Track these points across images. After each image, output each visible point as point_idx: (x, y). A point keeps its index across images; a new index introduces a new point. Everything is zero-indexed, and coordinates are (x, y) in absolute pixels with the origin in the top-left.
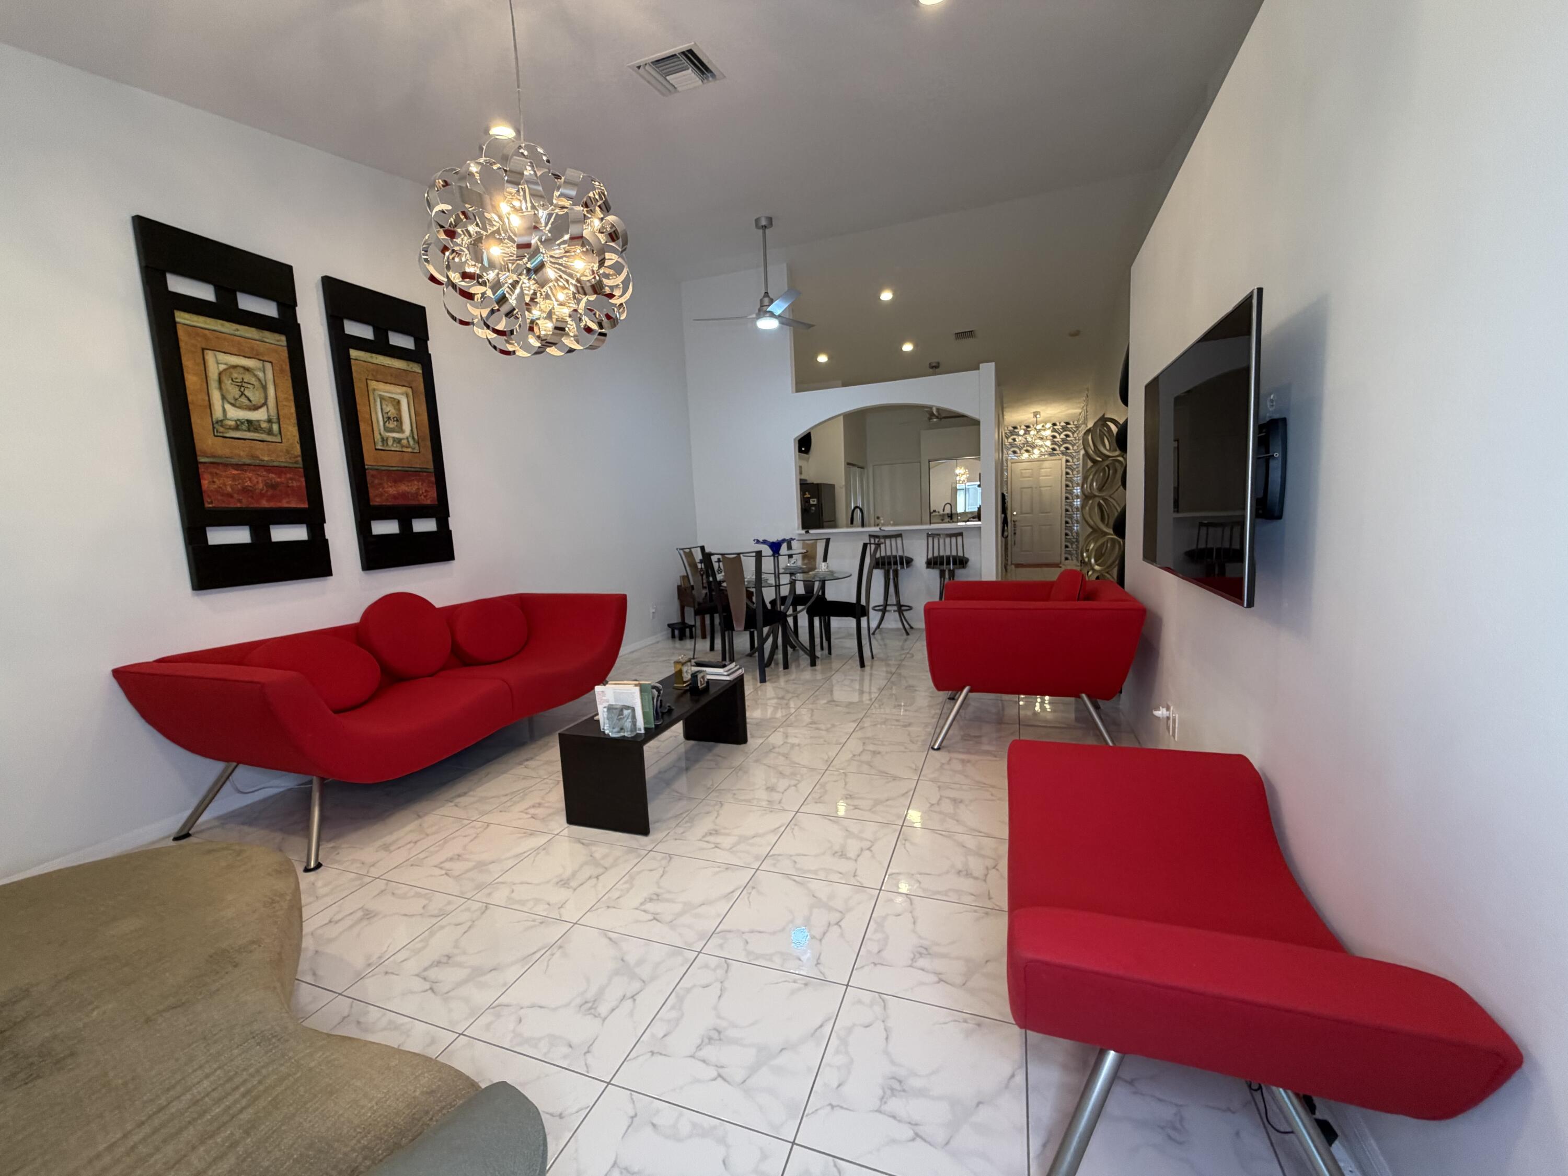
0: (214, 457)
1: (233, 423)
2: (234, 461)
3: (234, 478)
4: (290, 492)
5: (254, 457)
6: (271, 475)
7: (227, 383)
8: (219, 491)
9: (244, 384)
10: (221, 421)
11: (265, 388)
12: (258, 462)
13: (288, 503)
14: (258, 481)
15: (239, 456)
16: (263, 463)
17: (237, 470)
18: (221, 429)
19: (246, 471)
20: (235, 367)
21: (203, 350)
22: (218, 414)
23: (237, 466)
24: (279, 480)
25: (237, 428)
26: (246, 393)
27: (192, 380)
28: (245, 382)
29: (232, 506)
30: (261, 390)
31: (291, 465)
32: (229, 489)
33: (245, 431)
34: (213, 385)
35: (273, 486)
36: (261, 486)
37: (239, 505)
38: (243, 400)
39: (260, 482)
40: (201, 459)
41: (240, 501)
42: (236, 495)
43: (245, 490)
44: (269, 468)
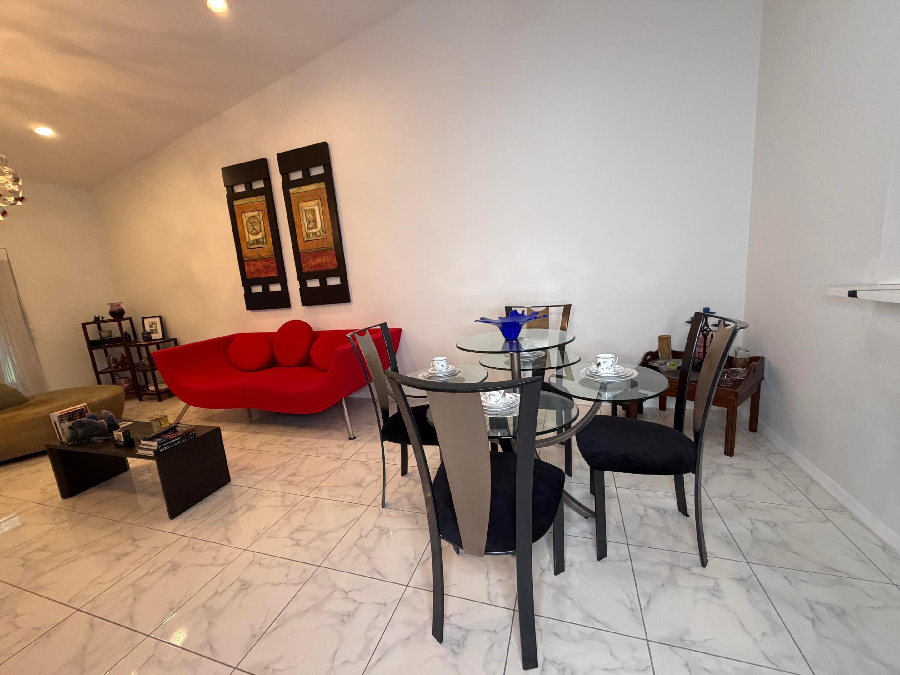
0: (248, 257)
1: (251, 242)
2: (253, 258)
3: (254, 265)
4: (271, 269)
5: (259, 255)
6: (265, 262)
7: (249, 225)
8: (250, 271)
9: (254, 224)
10: (249, 242)
11: (260, 223)
12: (260, 257)
13: (271, 274)
14: (260, 265)
15: (255, 256)
16: (263, 257)
17: (254, 262)
18: (249, 246)
19: (257, 262)
20: (250, 217)
21: (242, 213)
22: (247, 240)
23: (255, 260)
24: (267, 264)
25: (253, 244)
26: (255, 228)
27: (240, 227)
28: (255, 223)
29: (254, 277)
30: (259, 225)
31: (271, 257)
32: (253, 270)
33: (255, 244)
34: (245, 227)
35: (266, 267)
36: (262, 267)
37: (256, 277)
38: (254, 231)
39: (262, 266)
40: (245, 259)
41: (256, 275)
42: (255, 273)
43: (258, 270)
44: (265, 259)
